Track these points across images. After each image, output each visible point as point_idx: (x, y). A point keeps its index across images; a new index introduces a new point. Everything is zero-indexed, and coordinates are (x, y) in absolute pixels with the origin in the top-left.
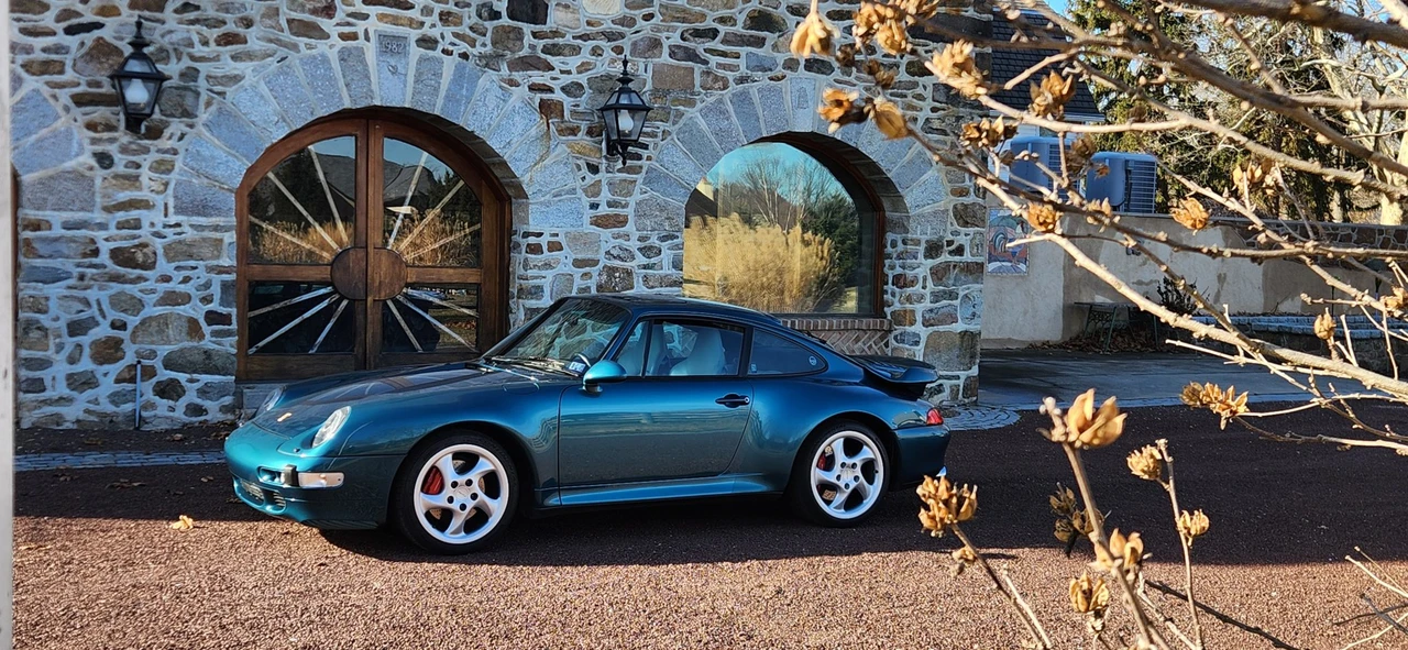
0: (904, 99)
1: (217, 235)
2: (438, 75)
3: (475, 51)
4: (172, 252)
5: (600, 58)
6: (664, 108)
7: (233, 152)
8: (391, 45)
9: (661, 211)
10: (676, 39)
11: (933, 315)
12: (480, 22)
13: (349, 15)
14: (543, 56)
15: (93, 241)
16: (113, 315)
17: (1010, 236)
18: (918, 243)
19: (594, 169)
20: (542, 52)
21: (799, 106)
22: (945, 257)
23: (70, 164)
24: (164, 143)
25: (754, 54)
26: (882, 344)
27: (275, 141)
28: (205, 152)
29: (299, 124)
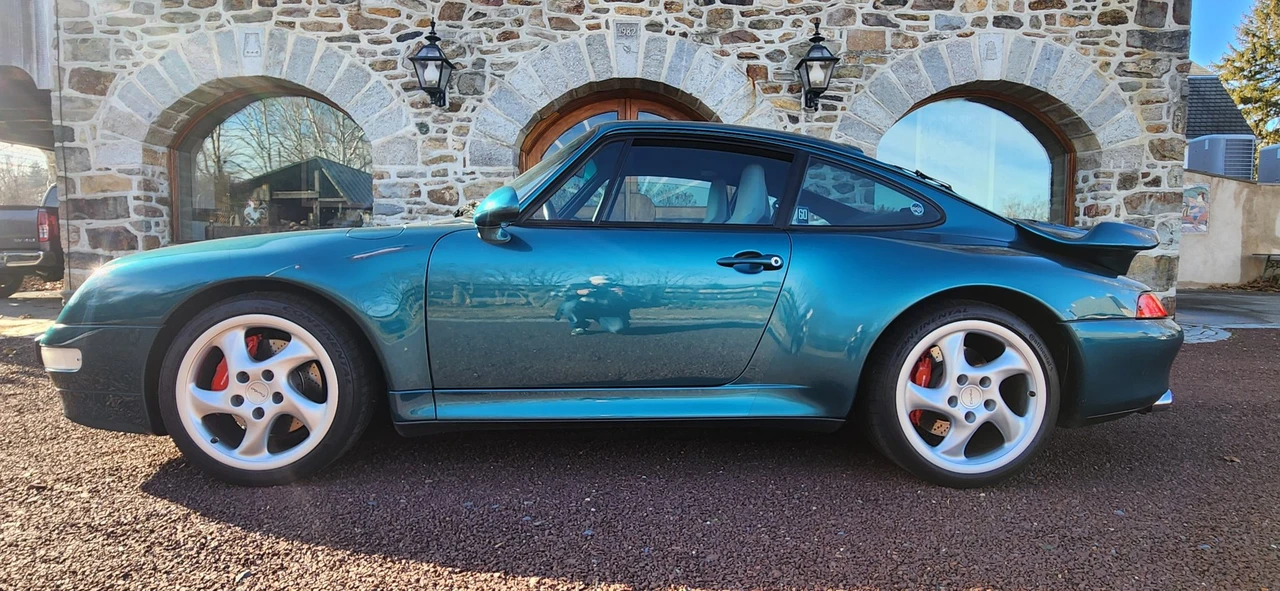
0: (1096, 46)
1: (499, 179)
2: (663, 51)
3: (696, 28)
4: (470, 193)
5: (800, 29)
6: (857, 66)
7: (510, 118)
8: (626, 31)
10: (869, 8)
12: (697, 7)
13: (594, 11)
14: (750, 30)
15: (417, 186)
17: (1191, 204)
18: (1111, 175)
19: (793, 120)
20: (749, 27)
21: (987, 58)
22: (1140, 188)
23: (400, 133)
24: (462, 114)
25: (943, 16)
27: (539, 109)
28: (490, 120)
29: (557, 95)
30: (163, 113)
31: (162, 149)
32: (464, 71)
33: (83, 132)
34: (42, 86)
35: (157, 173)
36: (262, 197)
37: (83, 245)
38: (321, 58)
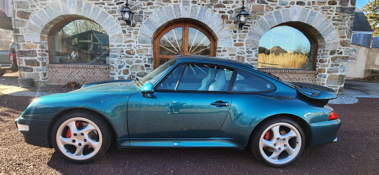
0: (327, 12)
1: (147, 48)
2: (197, 10)
3: (206, 4)
4: (138, 52)
5: (238, 4)
6: (255, 16)
8: (185, 3)
9: (253, 42)
11: (331, 70)
14: (223, 4)
15: (122, 49)
16: (127, 65)
17: (351, 54)
18: (328, 51)
19: (235, 32)
20: (223, 3)
21: (294, 14)
22: (336, 55)
23: (118, 33)
24: (136, 28)
25: (281, 1)
26: (315, 77)
27: (159, 27)
28: (144, 30)
29: (164, 23)
30: (46, 25)
31: (46, 36)
32: (137, 14)
33: (22, 30)
34: (9, 16)
35: (45, 43)
36: (75, 41)
37: (24, 65)
38: (93, 9)
